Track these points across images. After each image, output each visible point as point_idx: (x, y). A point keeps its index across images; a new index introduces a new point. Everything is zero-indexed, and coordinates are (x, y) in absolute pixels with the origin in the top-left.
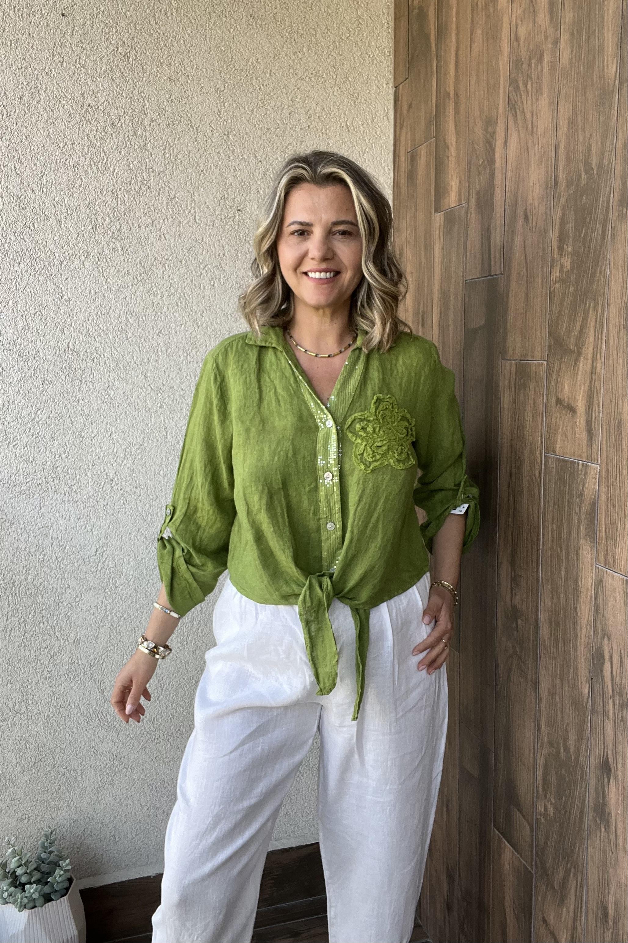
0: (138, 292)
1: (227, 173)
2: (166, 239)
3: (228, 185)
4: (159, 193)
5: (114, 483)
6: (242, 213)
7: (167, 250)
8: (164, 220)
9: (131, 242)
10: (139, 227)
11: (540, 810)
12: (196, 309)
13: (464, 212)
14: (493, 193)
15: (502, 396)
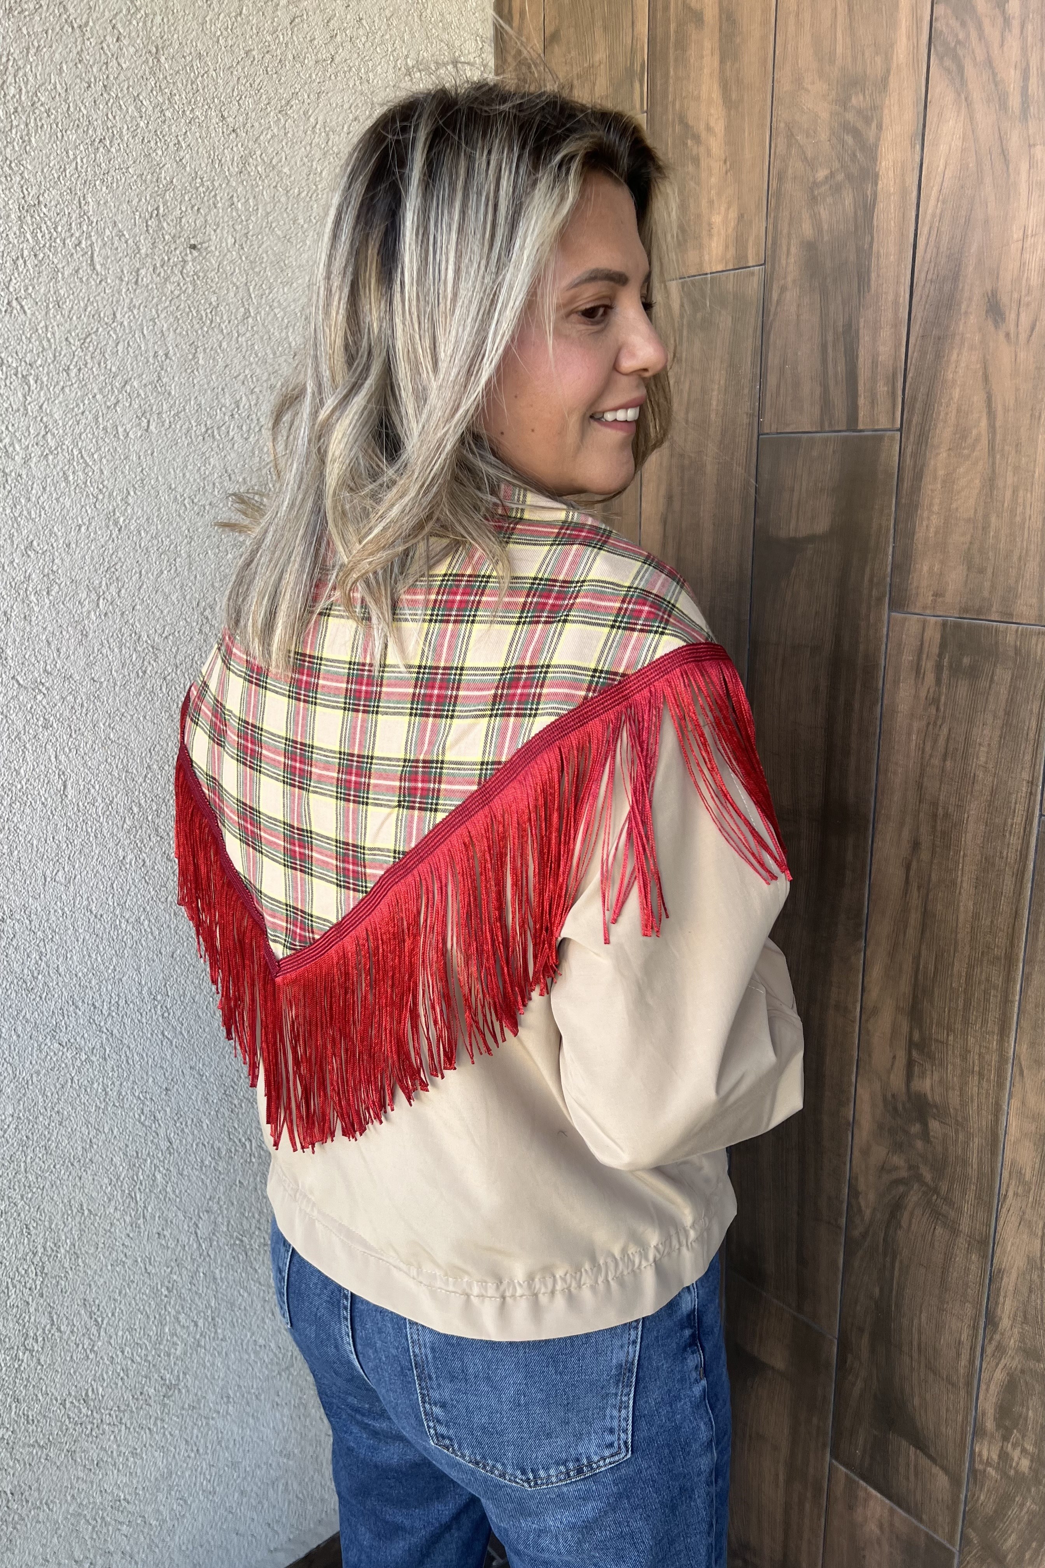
1: (160, 153)
2: (25, 312)
3: (164, 182)
6: (200, 254)
8: (15, 262)
11: (985, 1458)
12: (110, 487)
13: (755, 286)
14: (866, 246)
15: (887, 686)
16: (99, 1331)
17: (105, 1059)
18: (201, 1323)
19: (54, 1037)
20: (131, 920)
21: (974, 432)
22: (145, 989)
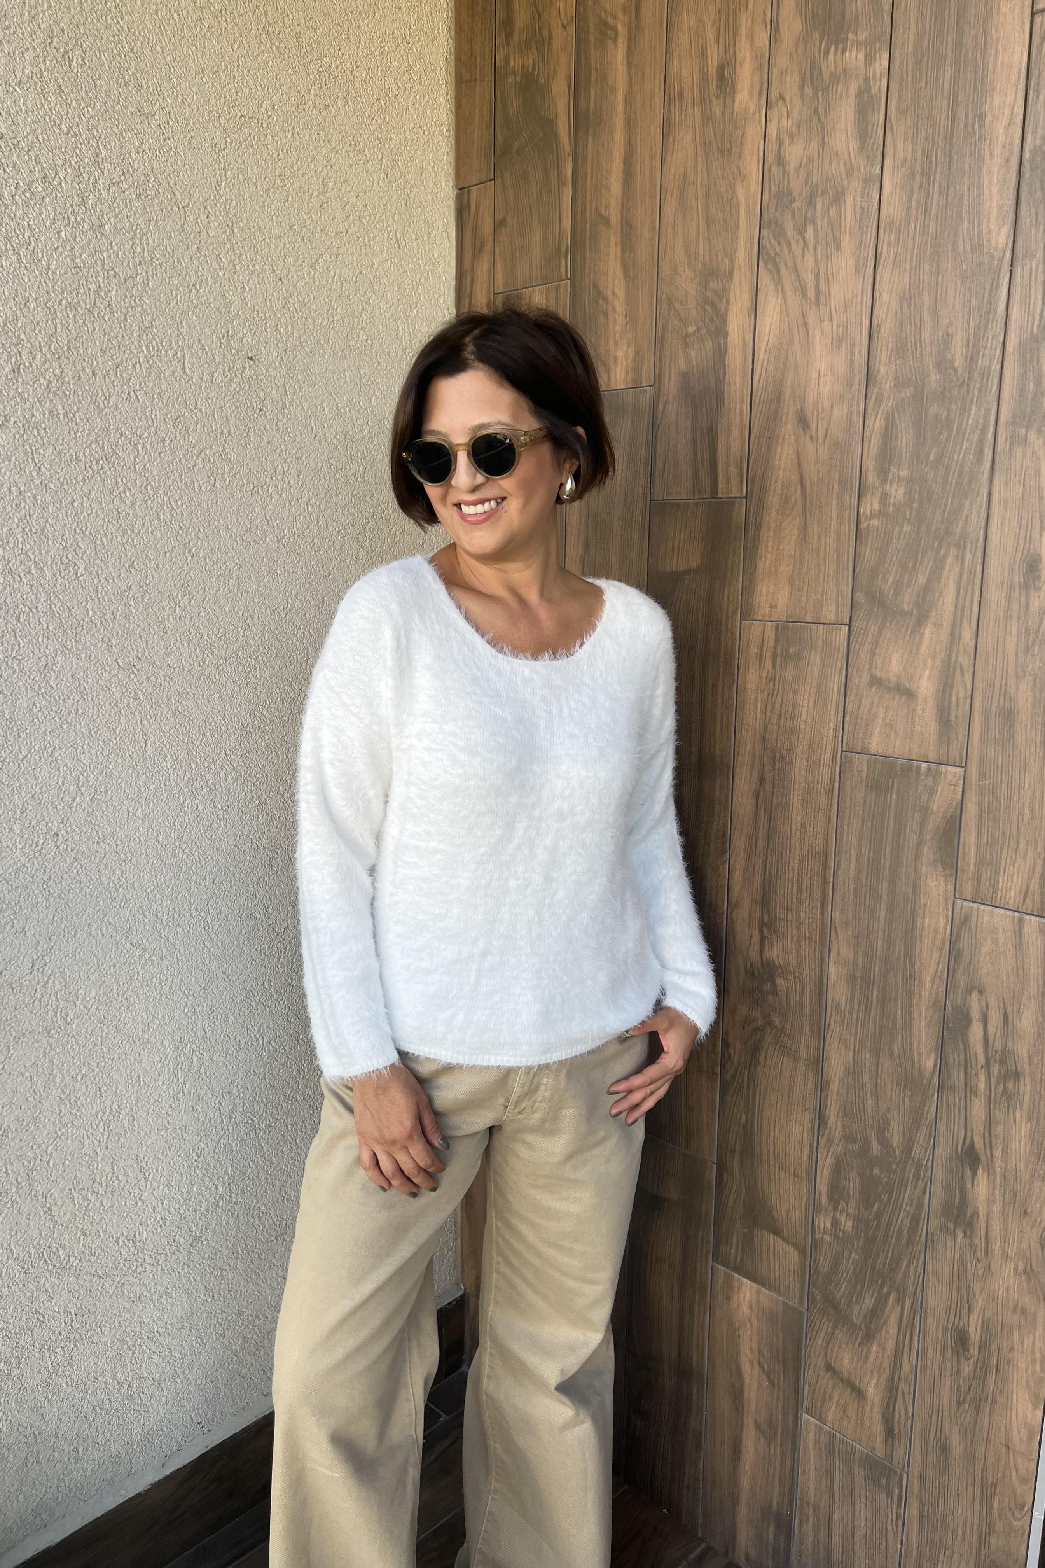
0: (93, 493)
1: (231, 293)
2: (139, 400)
3: (233, 313)
4: (125, 318)
5: (61, 839)
6: (254, 363)
7: (140, 419)
8: (134, 365)
9: (80, 402)
10: (94, 375)
11: (822, 1227)
12: (188, 525)
13: (647, 400)
14: (721, 377)
15: (741, 671)
16: (146, 1182)
17: (162, 959)
18: (220, 1187)
19: (128, 938)
20: (186, 851)
21: (793, 499)
22: (194, 906)
